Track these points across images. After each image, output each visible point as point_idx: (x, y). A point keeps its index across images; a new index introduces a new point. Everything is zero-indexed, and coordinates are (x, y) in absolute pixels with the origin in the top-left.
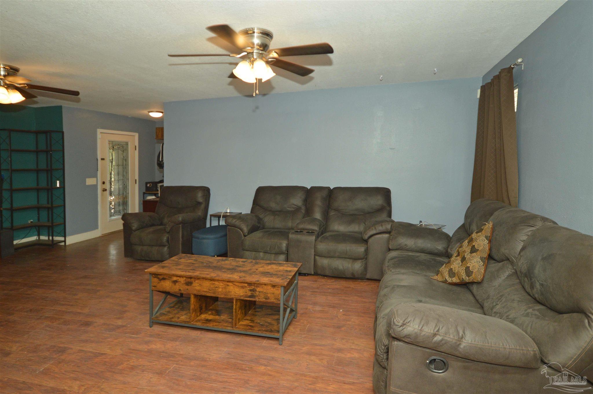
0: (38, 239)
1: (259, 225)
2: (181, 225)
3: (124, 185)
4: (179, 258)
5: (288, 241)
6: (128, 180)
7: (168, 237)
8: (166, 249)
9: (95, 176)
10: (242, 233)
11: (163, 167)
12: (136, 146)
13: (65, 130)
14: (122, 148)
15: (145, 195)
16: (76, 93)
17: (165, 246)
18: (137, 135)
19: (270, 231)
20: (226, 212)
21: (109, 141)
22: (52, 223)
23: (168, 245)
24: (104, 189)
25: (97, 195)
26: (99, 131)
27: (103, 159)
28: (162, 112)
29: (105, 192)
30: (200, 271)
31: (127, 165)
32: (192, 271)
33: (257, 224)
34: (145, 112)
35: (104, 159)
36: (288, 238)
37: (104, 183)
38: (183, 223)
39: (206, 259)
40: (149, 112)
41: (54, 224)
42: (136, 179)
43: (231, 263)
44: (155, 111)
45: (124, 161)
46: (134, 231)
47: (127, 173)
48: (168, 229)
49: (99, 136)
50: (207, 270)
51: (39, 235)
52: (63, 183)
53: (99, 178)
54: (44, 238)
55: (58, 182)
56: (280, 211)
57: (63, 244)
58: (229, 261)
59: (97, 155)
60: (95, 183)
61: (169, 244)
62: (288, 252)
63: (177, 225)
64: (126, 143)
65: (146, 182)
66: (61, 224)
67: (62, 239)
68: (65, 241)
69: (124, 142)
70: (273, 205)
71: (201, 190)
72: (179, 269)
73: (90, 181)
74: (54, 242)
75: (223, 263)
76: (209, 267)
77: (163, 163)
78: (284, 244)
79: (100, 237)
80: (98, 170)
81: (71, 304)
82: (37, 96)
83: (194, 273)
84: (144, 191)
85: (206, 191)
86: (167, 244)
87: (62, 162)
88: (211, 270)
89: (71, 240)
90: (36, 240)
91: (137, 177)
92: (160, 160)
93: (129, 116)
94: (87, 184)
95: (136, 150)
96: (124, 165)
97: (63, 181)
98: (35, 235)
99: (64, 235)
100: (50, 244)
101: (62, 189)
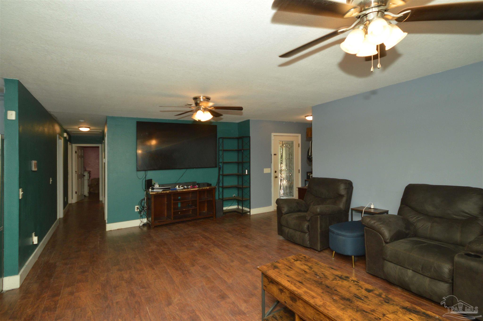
0: (237, 207)
1: (407, 232)
2: (319, 216)
3: (291, 173)
4: (296, 259)
5: (453, 265)
6: (293, 170)
7: (309, 225)
8: (307, 235)
9: (270, 167)
10: (382, 238)
11: (312, 161)
12: (299, 144)
13: (251, 135)
15: (306, 182)
16: (241, 109)
17: (306, 233)
18: (300, 136)
19: (424, 243)
20: (370, 207)
23: (308, 233)
24: (276, 176)
25: (271, 180)
26: (273, 134)
27: (275, 155)
29: (276, 178)
30: (307, 288)
31: (292, 158)
32: (298, 284)
33: (404, 230)
34: (303, 117)
36: (452, 261)
37: (276, 172)
38: (322, 214)
39: (322, 270)
40: (306, 117)
41: (244, 199)
42: (299, 169)
43: (350, 287)
44: (310, 115)
46: (284, 214)
47: (292, 164)
48: (308, 218)
49: (273, 138)
50: (316, 289)
51: (238, 205)
52: (249, 172)
53: (272, 168)
54: (240, 207)
55: (247, 170)
56: (440, 217)
57: (249, 213)
58: (348, 281)
59: (271, 152)
60: (270, 172)
61: (309, 231)
62: (453, 280)
63: (316, 215)
64: (292, 142)
65: (307, 172)
66: (248, 200)
67: (248, 210)
68: (250, 212)
69: (291, 141)
70: (429, 208)
71: (343, 183)
72: (288, 276)
73: (266, 171)
74: (244, 212)
75: (340, 282)
76: (319, 284)
77: (312, 157)
78: (446, 268)
79: (272, 212)
80: (271, 163)
81: (226, 270)
82: (223, 114)
83: (299, 288)
84: (306, 179)
85: (349, 185)
86: (307, 231)
87: (249, 157)
88: (320, 291)
89: (254, 211)
90: (237, 208)
92: (310, 155)
93: (294, 122)
94: (264, 173)
95: (299, 147)
96: (291, 158)
97: (249, 170)
98: (236, 205)
99: (249, 207)
100: (241, 212)
101: (249, 175)
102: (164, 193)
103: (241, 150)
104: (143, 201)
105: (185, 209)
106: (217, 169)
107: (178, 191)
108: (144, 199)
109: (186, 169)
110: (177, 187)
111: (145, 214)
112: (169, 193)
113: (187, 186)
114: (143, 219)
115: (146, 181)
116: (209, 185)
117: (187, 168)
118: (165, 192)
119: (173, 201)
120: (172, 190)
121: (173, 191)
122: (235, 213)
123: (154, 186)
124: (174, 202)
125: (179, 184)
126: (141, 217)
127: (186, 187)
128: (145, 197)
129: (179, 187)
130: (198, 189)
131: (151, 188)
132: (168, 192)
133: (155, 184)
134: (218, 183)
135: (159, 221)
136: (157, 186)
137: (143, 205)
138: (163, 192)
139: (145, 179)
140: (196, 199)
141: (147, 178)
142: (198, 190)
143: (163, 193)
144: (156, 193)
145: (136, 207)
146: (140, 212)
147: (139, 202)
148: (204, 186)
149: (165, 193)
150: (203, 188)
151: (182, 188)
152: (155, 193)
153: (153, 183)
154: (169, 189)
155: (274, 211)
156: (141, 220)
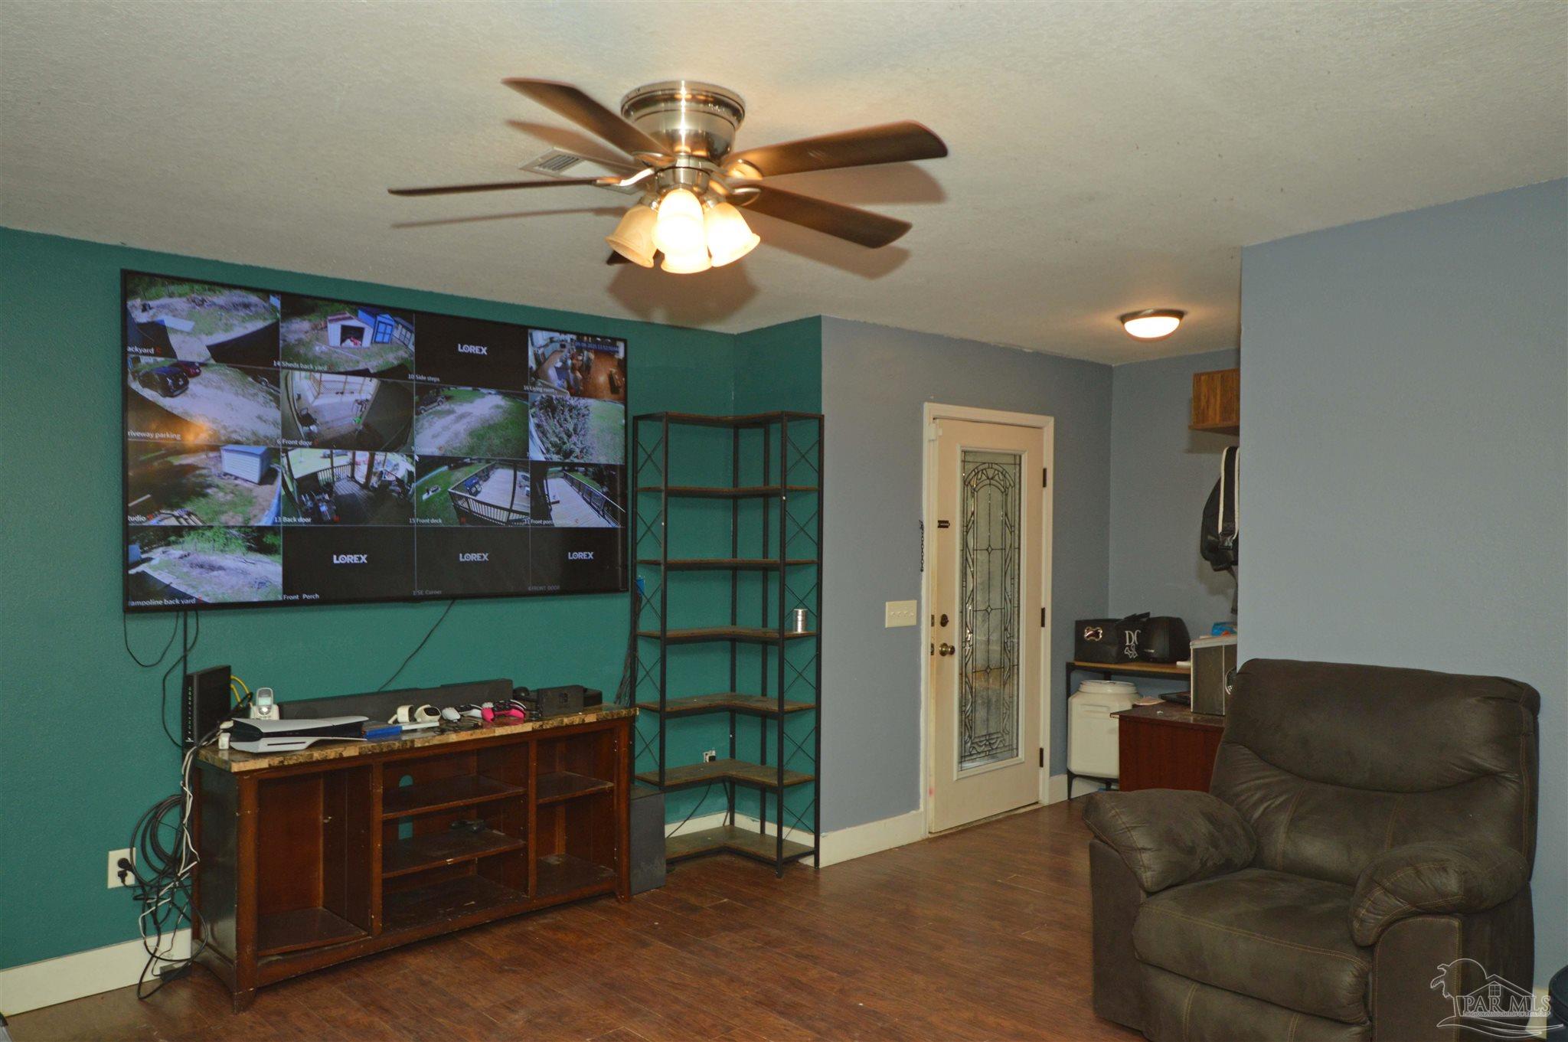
0: (728, 823)
3: (1006, 629)
6: (1016, 611)
9: (914, 594)
12: (1045, 471)
13: (824, 411)
14: (1001, 477)
15: (1075, 676)
18: (1048, 424)
21: (965, 452)
22: (780, 772)
24: (945, 645)
25: (918, 667)
26: (930, 409)
27: (941, 525)
28: (1179, 314)
29: (947, 657)
31: (1015, 547)
34: (1110, 320)
35: (947, 522)
37: (942, 621)
38: (1470, 907)
40: (1124, 319)
41: (785, 781)
42: (1043, 606)
44: (1151, 311)
45: (1007, 531)
47: (1016, 578)
49: (928, 430)
51: (732, 810)
52: (816, 616)
53: (925, 602)
54: (746, 823)
55: (800, 613)
57: (809, 861)
59: (920, 506)
60: (913, 622)
64: (1015, 456)
65: (1078, 618)
66: (807, 782)
67: (806, 839)
68: (815, 852)
69: (1009, 455)
73: (897, 614)
74: (786, 854)
77: (1235, 542)
80: (922, 570)
84: (1071, 659)
87: (814, 535)
89: (836, 847)
90: (723, 827)
91: (1046, 602)
92: (1219, 528)
94: (887, 625)
95: (1044, 485)
96: (1008, 547)
97: (814, 609)
98: (720, 811)
99: (812, 826)
100: (772, 854)
101: (813, 642)
102: (325, 761)
103: (776, 493)
104: (171, 818)
105: (460, 858)
106: (621, 604)
107: (418, 744)
108: (181, 801)
109: (449, 602)
110: (402, 713)
111: (182, 899)
112: (361, 756)
113: (459, 710)
114: (166, 938)
115: (188, 680)
116: (592, 699)
117: (453, 598)
118: (331, 753)
119: (384, 812)
120: (371, 737)
121: (386, 745)
122: (725, 858)
123: (245, 712)
124: (391, 815)
125: (413, 698)
126: (158, 926)
127: (452, 714)
128: (186, 789)
129: (412, 719)
130: (537, 725)
131: (226, 731)
132: (351, 751)
133: (250, 698)
134: (631, 682)
135: (287, 948)
136: (264, 711)
137: (168, 847)
138: (317, 755)
139: (181, 666)
140: (521, 790)
141: (197, 665)
142: (534, 731)
143: (318, 762)
144: (276, 761)
145: (115, 856)
146: (144, 892)
147: (138, 827)
148: (567, 710)
149: (334, 760)
150: (566, 721)
151: (433, 721)
152: (263, 764)
153: (237, 697)
154: (355, 730)
155: (928, 839)
156: (152, 941)
